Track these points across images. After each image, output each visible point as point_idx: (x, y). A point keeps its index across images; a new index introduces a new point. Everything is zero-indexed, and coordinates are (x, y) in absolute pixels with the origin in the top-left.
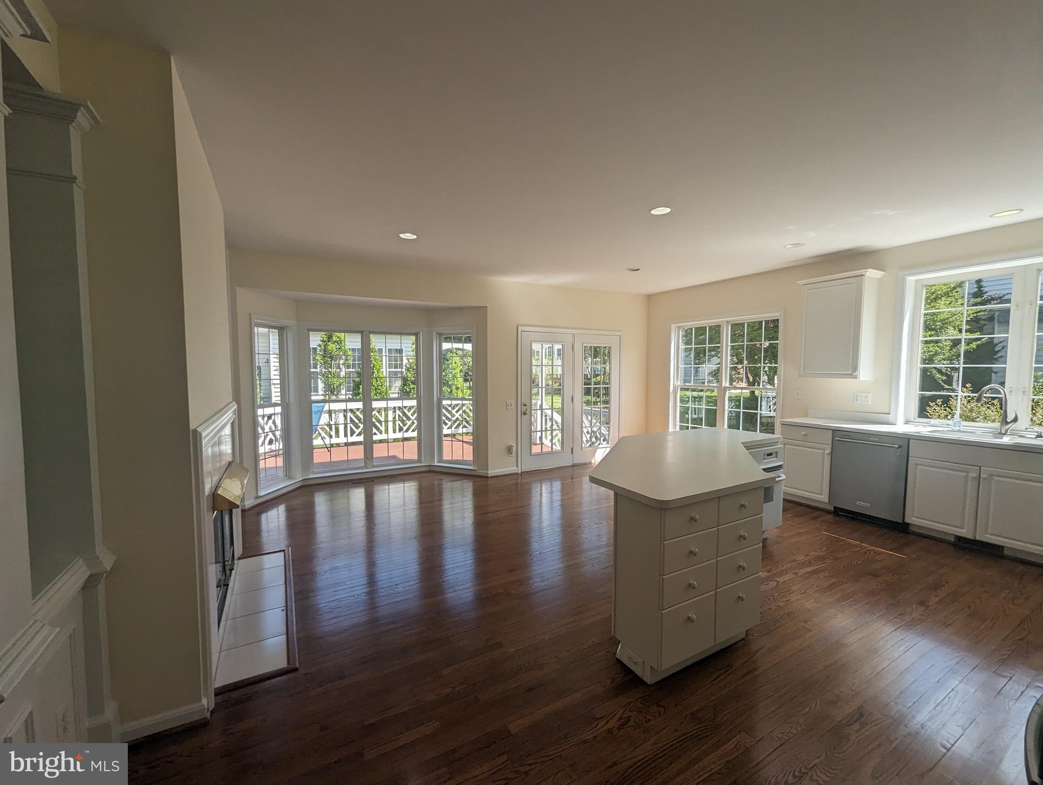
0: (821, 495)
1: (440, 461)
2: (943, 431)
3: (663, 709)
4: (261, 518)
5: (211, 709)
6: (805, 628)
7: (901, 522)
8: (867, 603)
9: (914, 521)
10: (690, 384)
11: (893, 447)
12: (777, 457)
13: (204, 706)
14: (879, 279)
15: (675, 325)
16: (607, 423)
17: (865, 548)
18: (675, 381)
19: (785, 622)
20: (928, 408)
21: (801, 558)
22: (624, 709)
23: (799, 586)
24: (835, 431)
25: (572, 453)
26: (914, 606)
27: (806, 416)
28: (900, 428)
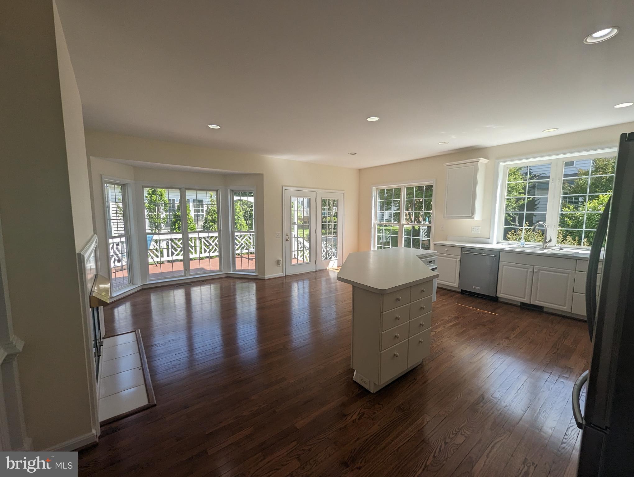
0: (455, 283)
1: (234, 270)
2: (516, 247)
3: (382, 406)
4: (114, 311)
5: (98, 436)
6: (451, 355)
7: (495, 296)
8: (481, 340)
9: (501, 295)
10: (383, 222)
11: (492, 256)
12: (434, 263)
13: (94, 434)
14: (486, 164)
15: (374, 187)
16: (335, 246)
17: (478, 311)
18: (375, 221)
19: (441, 353)
20: (507, 235)
21: (446, 318)
22: (360, 408)
23: (447, 333)
24: (463, 248)
25: (316, 264)
26: (504, 340)
27: (446, 240)
28: (494, 246)
